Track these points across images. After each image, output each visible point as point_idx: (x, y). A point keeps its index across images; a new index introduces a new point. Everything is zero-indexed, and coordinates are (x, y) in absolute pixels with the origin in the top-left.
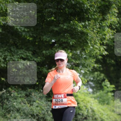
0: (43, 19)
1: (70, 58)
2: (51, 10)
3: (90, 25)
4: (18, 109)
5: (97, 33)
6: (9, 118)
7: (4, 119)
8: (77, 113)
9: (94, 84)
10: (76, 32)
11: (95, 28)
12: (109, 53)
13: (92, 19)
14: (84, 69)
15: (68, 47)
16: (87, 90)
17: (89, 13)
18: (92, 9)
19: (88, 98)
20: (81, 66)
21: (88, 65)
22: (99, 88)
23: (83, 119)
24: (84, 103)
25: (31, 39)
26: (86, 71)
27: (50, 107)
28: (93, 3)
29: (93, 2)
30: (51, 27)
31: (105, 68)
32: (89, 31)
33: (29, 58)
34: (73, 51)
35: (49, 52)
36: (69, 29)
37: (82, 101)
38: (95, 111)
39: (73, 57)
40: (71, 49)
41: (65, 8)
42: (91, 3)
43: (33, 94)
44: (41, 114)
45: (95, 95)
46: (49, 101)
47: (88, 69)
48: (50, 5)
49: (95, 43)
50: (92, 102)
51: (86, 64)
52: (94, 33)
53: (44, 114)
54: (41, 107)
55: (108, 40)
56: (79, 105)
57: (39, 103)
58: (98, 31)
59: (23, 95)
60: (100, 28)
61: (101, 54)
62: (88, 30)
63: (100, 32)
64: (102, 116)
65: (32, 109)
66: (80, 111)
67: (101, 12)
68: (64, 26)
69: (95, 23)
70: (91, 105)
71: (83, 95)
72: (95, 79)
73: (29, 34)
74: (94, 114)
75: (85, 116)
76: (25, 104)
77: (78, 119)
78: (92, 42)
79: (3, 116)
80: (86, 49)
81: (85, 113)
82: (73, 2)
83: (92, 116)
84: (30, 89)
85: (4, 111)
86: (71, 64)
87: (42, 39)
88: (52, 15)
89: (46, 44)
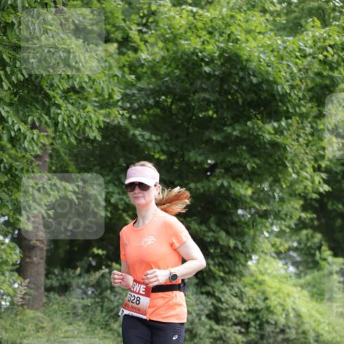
0: (190, 115)
1: (248, 200)
2: (207, 96)
3: (291, 129)
5: (307, 145)
6: (116, 330)
7: (105, 333)
8: (264, 320)
9: (299, 255)
10: (260, 144)
11: (302, 135)
12: (332, 188)
13: (295, 114)
14: (279, 222)
15: (244, 176)
16: (286, 270)
17: (289, 101)
18: (296, 94)
19: (288, 288)
20: (272, 217)
21: (289, 214)
22: (311, 265)
23: (278, 333)
24: (279, 297)
25: (163, 157)
26: (284, 228)
27: (205, 307)
28: (298, 82)
29: (298, 79)
30: (207, 134)
31: (323, 220)
32: (289, 141)
34: (255, 183)
35: (203, 187)
37: (275, 293)
38: (303, 315)
39: (256, 196)
40: (251, 180)
41: (237, 91)
42: (293, 80)
45: (302, 281)
47: (286, 223)
48: (204, 86)
49: (302, 166)
50: (297, 295)
51: (283, 212)
52: (300, 145)
55: (330, 160)
56: (268, 302)
58: (309, 141)
60: (312, 134)
61: (315, 190)
62: (287, 139)
63: (312, 143)
64: (318, 325)
66: (270, 316)
67: (314, 100)
68: (234, 130)
69: (302, 123)
70: (294, 303)
71: (276, 280)
72: (302, 246)
73: (161, 147)
74: (299, 323)
75: (281, 327)
77: (267, 334)
78: (297, 165)
79: (103, 326)
80: (283, 179)
81: (282, 320)
82: (255, 80)
83: (296, 326)
85: (106, 316)
86: (250, 213)
87: (186, 159)
88: (210, 106)
89: (195, 168)
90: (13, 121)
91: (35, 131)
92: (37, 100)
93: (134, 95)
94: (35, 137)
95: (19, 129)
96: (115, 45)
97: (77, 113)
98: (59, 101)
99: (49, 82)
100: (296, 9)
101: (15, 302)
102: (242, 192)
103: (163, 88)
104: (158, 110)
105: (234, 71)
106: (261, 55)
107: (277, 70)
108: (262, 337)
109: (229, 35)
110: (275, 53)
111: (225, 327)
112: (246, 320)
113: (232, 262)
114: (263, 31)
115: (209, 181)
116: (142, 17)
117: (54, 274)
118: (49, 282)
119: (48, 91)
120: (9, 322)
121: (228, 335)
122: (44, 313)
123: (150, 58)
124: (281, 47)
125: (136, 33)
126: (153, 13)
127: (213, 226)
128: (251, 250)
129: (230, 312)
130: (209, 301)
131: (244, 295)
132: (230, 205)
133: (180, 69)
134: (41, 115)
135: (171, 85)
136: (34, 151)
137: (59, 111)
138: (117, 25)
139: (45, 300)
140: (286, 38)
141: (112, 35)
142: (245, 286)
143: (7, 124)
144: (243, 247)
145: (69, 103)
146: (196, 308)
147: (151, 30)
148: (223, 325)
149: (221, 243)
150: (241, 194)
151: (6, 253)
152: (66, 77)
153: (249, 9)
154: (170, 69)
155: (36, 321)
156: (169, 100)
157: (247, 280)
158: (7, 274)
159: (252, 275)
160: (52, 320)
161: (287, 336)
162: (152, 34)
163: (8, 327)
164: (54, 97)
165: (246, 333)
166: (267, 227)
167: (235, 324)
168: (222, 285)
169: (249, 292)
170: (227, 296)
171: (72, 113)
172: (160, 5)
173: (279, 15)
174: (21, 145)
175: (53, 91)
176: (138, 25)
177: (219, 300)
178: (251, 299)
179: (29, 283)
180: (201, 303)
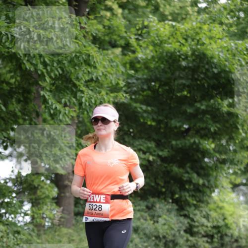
0: (171, 95)
1: (212, 152)
2: (184, 82)
4: (136, 228)
8: (224, 233)
10: (220, 113)
14: (233, 166)
15: (209, 136)
16: (238, 199)
20: (229, 163)
21: (240, 161)
24: (234, 218)
25: (153, 124)
26: (237, 170)
27: (183, 225)
30: (184, 107)
33: (152, 150)
34: (216, 141)
35: (181, 143)
36: (210, 109)
37: (231, 215)
39: (217, 149)
40: (214, 138)
41: (203, 79)
43: (158, 206)
44: (169, 235)
46: (181, 216)
47: (239, 168)
48: (181, 75)
51: (235, 161)
53: (174, 236)
54: (169, 225)
56: (226, 221)
57: (167, 218)
59: (142, 207)
65: (156, 228)
66: (228, 231)
68: (202, 105)
71: (232, 206)
75: (235, 238)
76: (146, 220)
77: (225, 243)
78: (245, 128)
81: (236, 234)
82: (216, 71)
83: (245, 237)
84: (153, 197)
86: (213, 161)
87: (169, 125)
88: (185, 88)
89: (175, 131)
90: (52, 102)
91: (67, 108)
92: (67, 88)
93: (134, 83)
94: (67, 112)
95: (56, 108)
96: (120, 49)
97: (95, 96)
98: (83, 88)
99: (76, 75)
100: (243, 22)
101: (54, 223)
102: (208, 147)
103: (153, 78)
104: (149, 93)
105: (202, 65)
106: (220, 54)
107: (232, 64)
108: (222, 245)
109: (198, 41)
110: (230, 52)
111: (197, 238)
112: (211, 233)
113: (201, 195)
114: (221, 37)
115: (185, 139)
116: (138, 30)
117: (80, 204)
118: (77, 210)
119: (75, 82)
120: (50, 236)
121: (199, 244)
122: (74, 230)
123: (144, 57)
124: (234, 48)
125: (134, 40)
126: (146, 27)
127: (189, 170)
128: (214, 186)
129: (200, 228)
130: (186, 221)
131: (210, 217)
132: (200, 156)
133: (164, 64)
134: (70, 98)
135: (158, 76)
136: (66, 121)
137: (83, 95)
138: (121, 35)
139: (74, 222)
140: (237, 42)
141: (118, 42)
142: (210, 210)
143: (48, 105)
144: (209, 184)
145: (90, 89)
146: (177, 226)
147: (144, 38)
148: (195, 237)
149: (194, 181)
150: (207, 149)
151: (48, 190)
152: (87, 72)
153: (211, 23)
154: (157, 65)
155: (68, 236)
156: (157, 85)
157: (212, 206)
158: (49, 204)
159: (215, 203)
160: (79, 235)
161: (239, 244)
162: (145, 41)
163: (50, 240)
164: (79, 86)
165: (211, 243)
166: (225, 170)
167: (204, 236)
168: (195, 210)
169: (213, 214)
170: (198, 217)
171: (91, 96)
172: (150, 22)
173: (231, 26)
174: (57, 118)
175: (79, 81)
176: (136, 35)
177: (193, 220)
178: (214, 219)
179: (63, 210)
180: (181, 222)
